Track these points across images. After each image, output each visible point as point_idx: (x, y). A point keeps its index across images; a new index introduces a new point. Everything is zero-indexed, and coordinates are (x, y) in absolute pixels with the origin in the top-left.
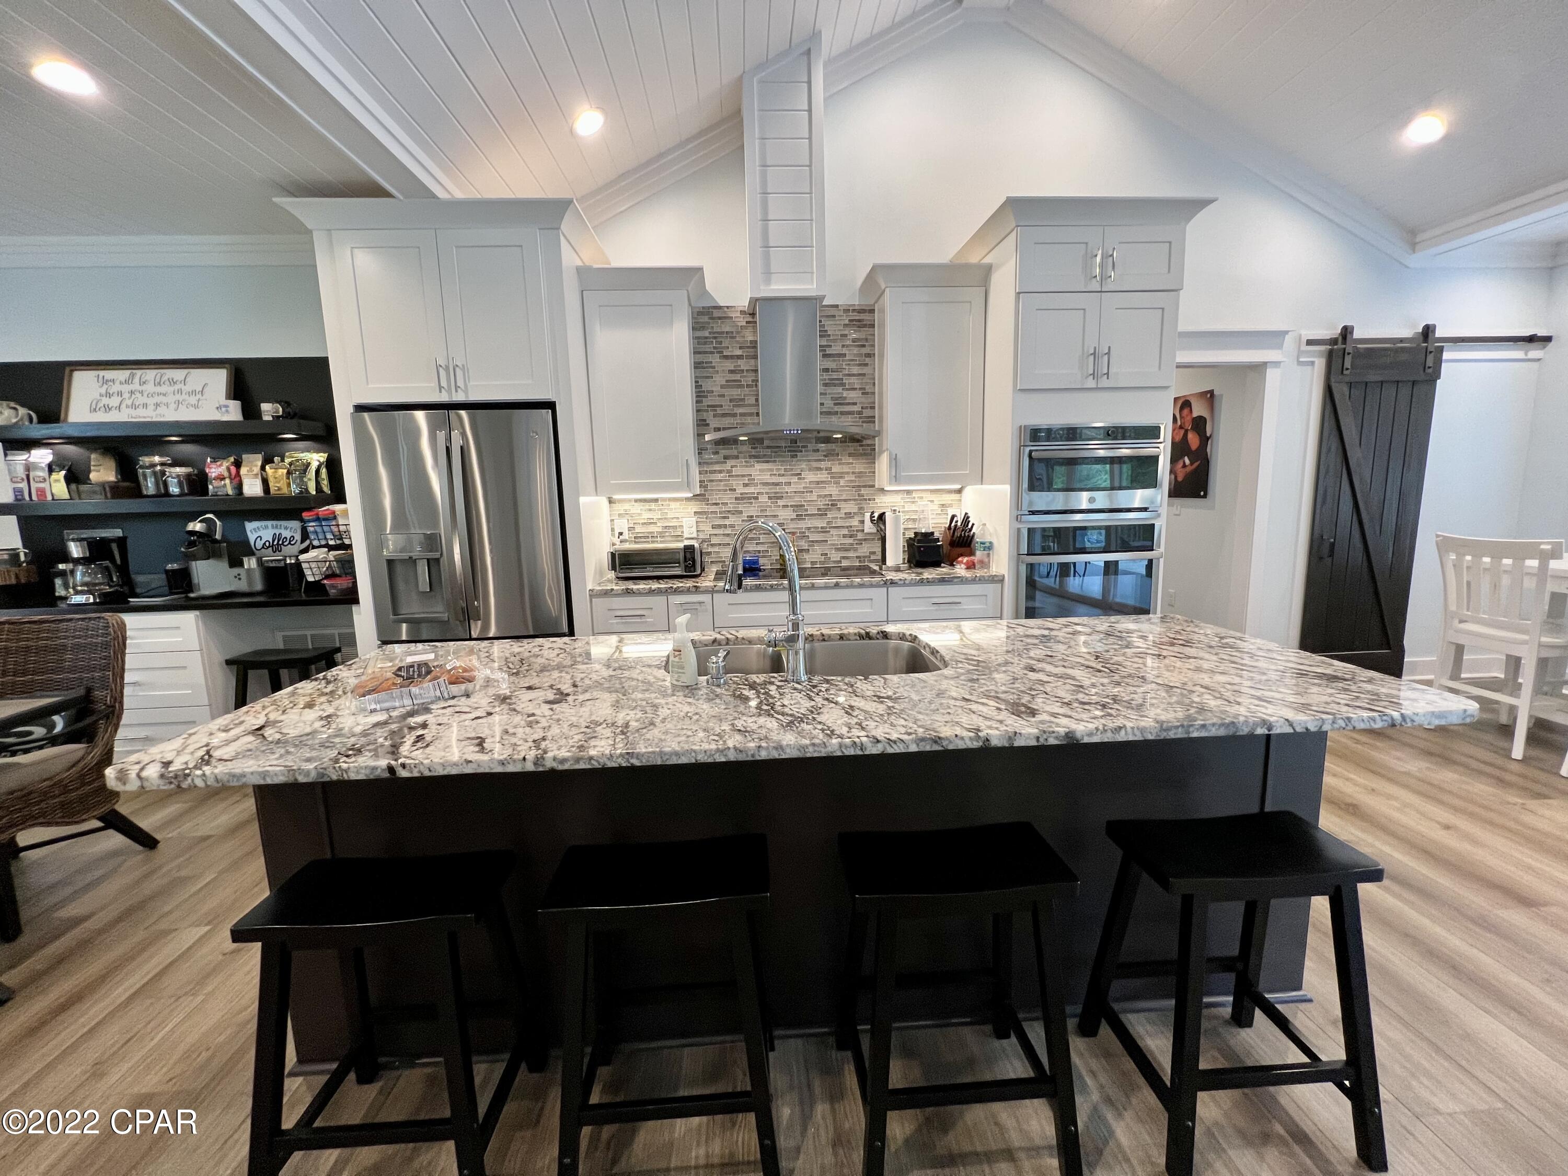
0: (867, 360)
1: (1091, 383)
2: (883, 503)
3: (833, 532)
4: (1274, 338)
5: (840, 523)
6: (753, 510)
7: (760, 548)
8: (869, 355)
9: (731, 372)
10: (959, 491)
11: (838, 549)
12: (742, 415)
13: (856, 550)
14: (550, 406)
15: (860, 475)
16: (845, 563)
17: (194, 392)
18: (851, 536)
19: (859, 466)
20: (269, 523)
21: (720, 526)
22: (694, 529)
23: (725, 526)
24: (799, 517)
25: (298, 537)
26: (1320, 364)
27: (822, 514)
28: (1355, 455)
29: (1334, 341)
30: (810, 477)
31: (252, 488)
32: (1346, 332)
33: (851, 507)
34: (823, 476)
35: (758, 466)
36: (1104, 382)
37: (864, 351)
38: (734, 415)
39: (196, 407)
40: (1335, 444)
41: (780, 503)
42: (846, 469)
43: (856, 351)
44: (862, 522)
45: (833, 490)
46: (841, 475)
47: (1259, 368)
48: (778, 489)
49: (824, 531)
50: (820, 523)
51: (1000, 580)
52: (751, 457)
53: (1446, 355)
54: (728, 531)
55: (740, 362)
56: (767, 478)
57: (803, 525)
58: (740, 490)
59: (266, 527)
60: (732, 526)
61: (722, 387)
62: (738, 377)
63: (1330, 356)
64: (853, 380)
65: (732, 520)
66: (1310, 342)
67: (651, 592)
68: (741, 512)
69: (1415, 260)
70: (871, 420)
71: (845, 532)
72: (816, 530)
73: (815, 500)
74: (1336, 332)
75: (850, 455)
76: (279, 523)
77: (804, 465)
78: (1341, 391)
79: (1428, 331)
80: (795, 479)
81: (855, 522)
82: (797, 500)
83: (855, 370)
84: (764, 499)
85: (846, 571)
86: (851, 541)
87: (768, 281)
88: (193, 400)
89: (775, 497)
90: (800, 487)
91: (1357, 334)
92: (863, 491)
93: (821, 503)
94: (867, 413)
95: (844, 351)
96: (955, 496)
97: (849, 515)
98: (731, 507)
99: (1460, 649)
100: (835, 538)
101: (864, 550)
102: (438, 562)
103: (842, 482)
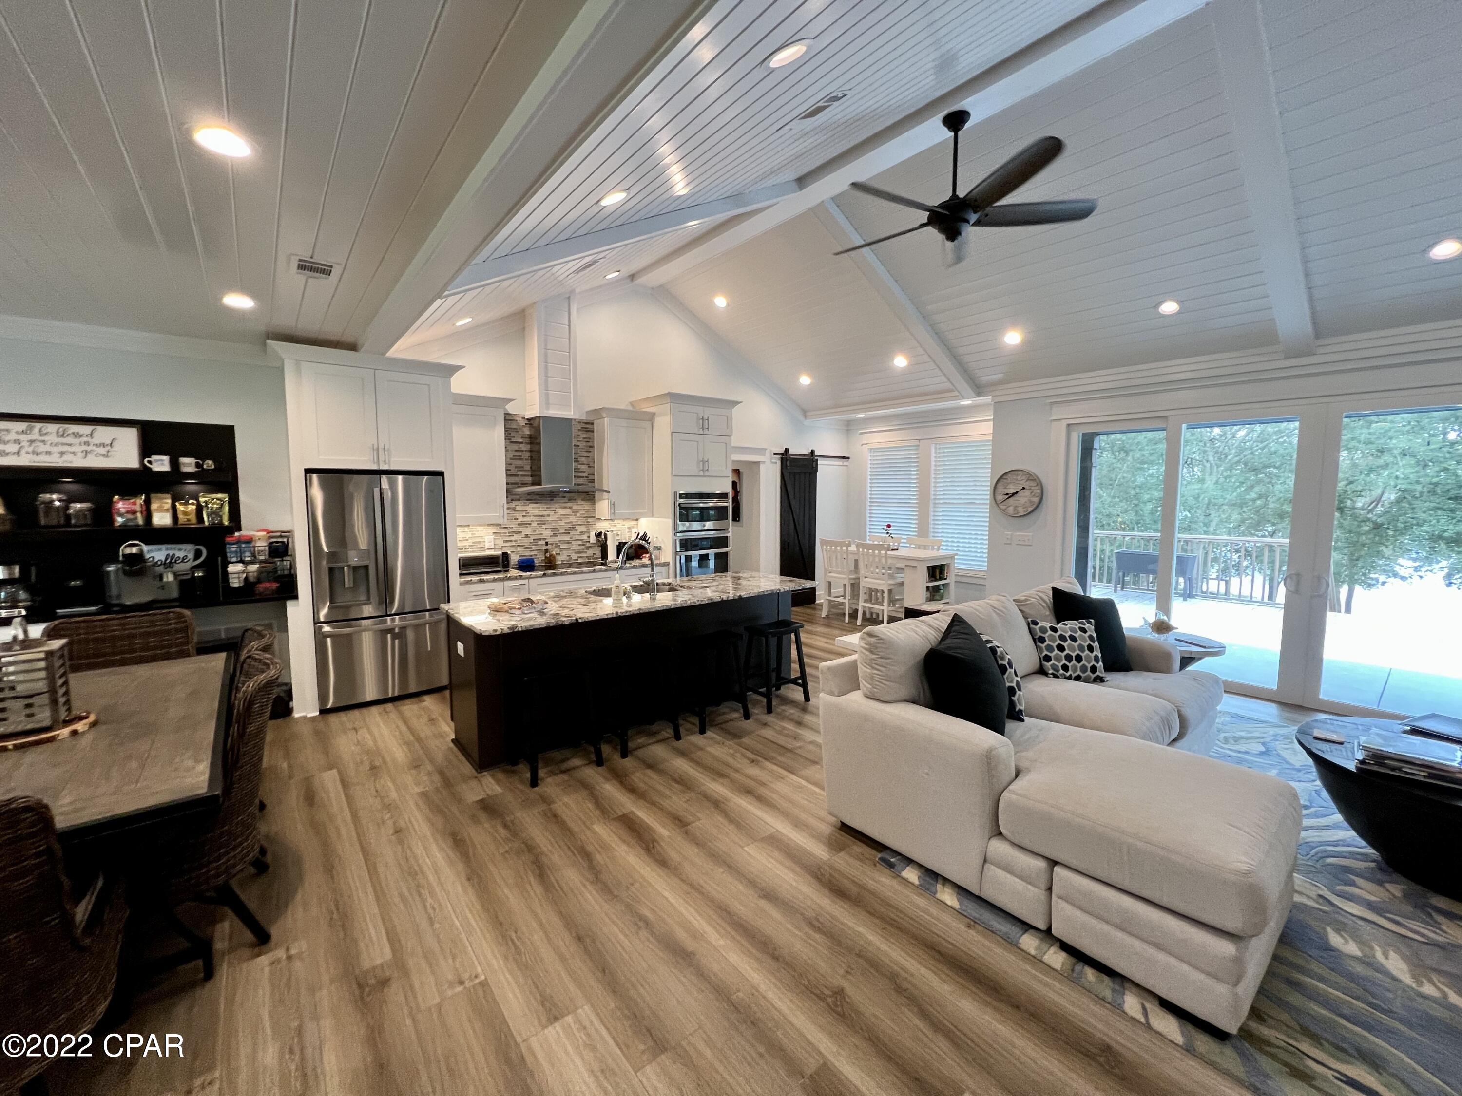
0: (591, 449)
1: (701, 473)
2: (602, 526)
3: (573, 543)
4: (761, 451)
5: (577, 538)
6: (528, 531)
7: (532, 553)
8: (591, 447)
9: (516, 451)
10: (637, 520)
11: (576, 553)
12: (523, 476)
13: (586, 552)
14: (441, 474)
15: (587, 511)
16: (580, 561)
17: (103, 445)
18: (583, 545)
19: (587, 506)
20: (164, 547)
21: (508, 541)
22: (492, 543)
23: (511, 541)
24: (555, 535)
25: (191, 556)
26: (779, 463)
27: (567, 532)
28: (793, 502)
29: (782, 454)
30: (561, 511)
31: (161, 519)
32: (787, 450)
33: (582, 529)
34: (568, 511)
35: (531, 505)
36: (707, 474)
37: (589, 444)
38: (518, 476)
39: (106, 456)
40: (786, 501)
41: (544, 526)
42: (579, 507)
43: (584, 444)
44: (589, 537)
45: (573, 519)
46: (577, 511)
47: (758, 463)
48: (543, 519)
49: (569, 542)
50: (566, 538)
51: (667, 564)
52: (528, 500)
53: (819, 462)
54: (513, 544)
55: (521, 445)
56: (537, 512)
57: (557, 539)
58: (521, 519)
59: (160, 550)
60: (516, 541)
61: (511, 459)
62: (520, 454)
63: (782, 459)
64: (583, 459)
65: (516, 537)
66: (775, 454)
67: (495, 580)
68: (521, 532)
69: (807, 423)
70: (593, 481)
71: (580, 543)
72: (564, 542)
73: (562, 526)
74: (782, 451)
75: (582, 500)
76: (173, 546)
77: (557, 505)
78: (785, 474)
79: (813, 452)
80: (552, 513)
81: (585, 537)
82: (553, 525)
83: (585, 454)
84: (534, 524)
85: (580, 565)
86: (583, 547)
87: (548, 408)
88: (102, 450)
89: (541, 524)
90: (555, 517)
91: (790, 452)
92: (589, 520)
93: (567, 526)
94: (591, 477)
95: (578, 443)
96: (635, 522)
97: (582, 533)
98: (515, 530)
99: (830, 583)
100: (575, 546)
101: (590, 552)
102: (366, 567)
103: (578, 515)
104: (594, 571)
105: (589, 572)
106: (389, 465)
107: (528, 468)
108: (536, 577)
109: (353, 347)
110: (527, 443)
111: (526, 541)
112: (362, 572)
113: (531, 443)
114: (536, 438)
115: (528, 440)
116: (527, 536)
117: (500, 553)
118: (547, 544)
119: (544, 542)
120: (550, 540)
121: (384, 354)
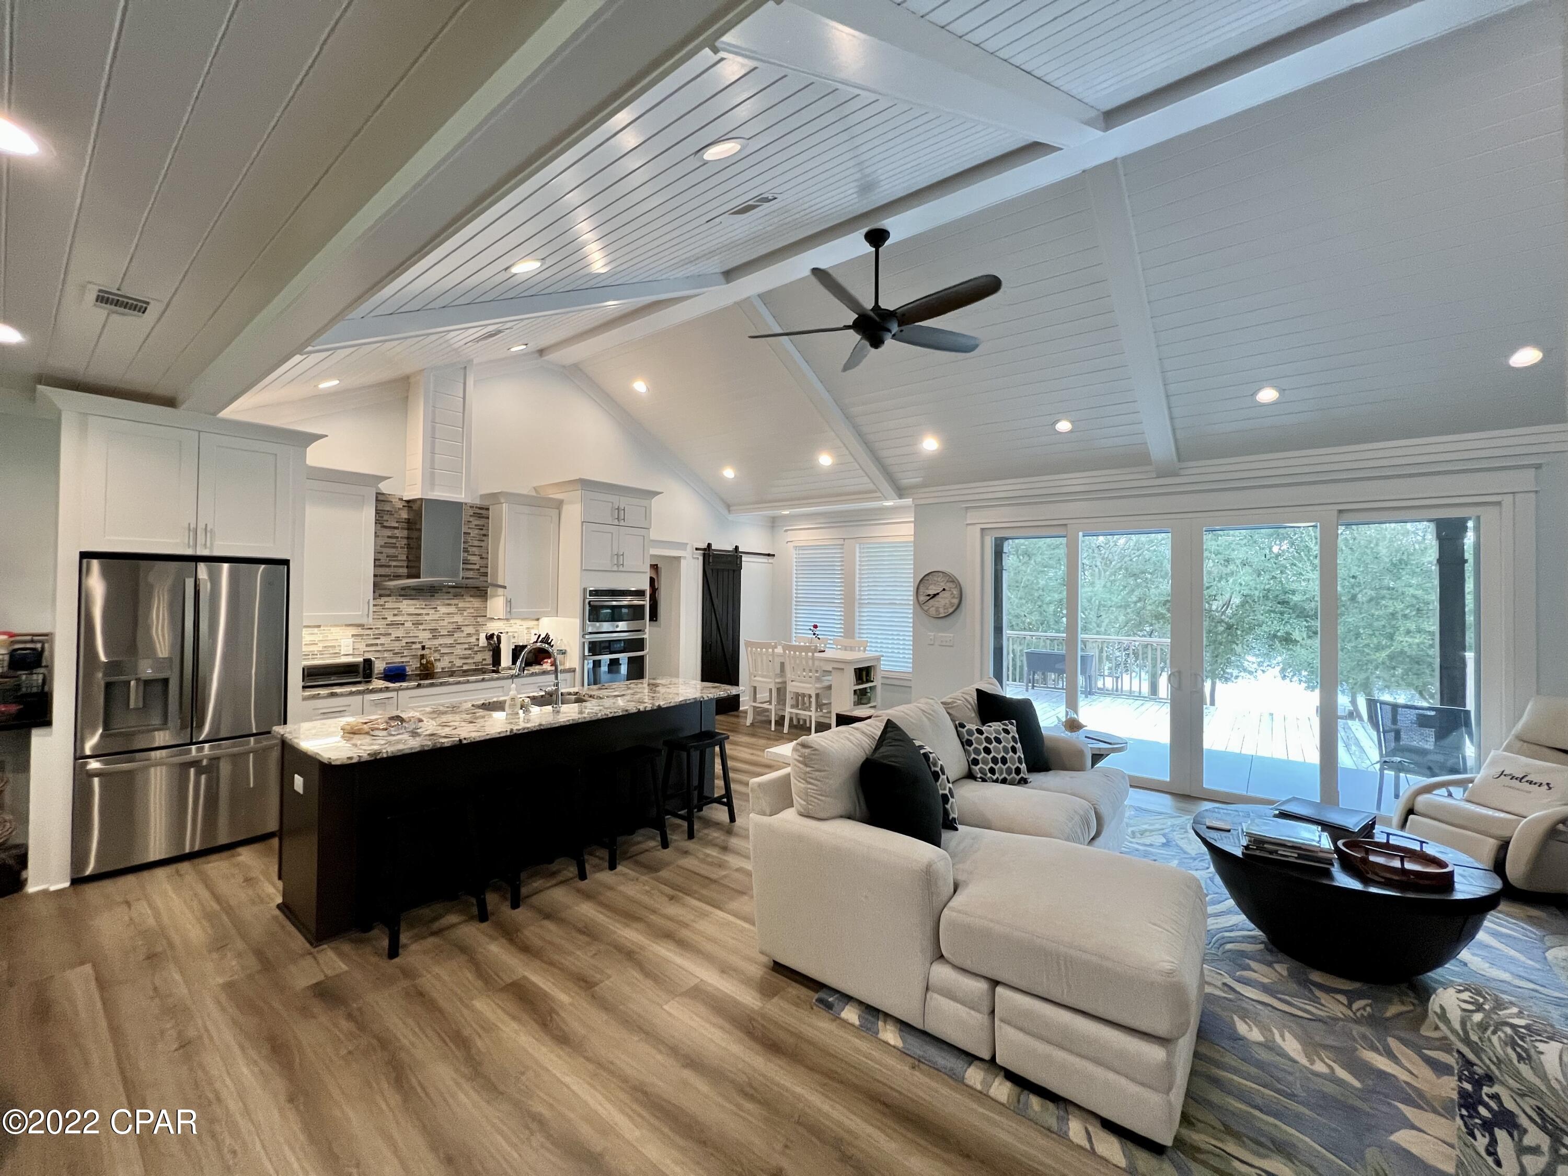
0: (484, 538)
1: (615, 568)
2: (494, 627)
3: (458, 646)
4: (683, 546)
5: (463, 640)
6: (399, 633)
7: (404, 660)
8: (484, 535)
9: (389, 537)
10: (538, 620)
11: (460, 658)
12: (395, 566)
13: (473, 658)
14: (286, 562)
15: (477, 609)
16: (465, 668)
18: (470, 649)
19: (476, 603)
21: (372, 645)
22: (351, 648)
23: (377, 645)
24: (435, 637)
26: (701, 558)
27: (451, 634)
28: (716, 601)
29: (704, 549)
30: (443, 610)
32: (709, 545)
33: (470, 630)
34: (452, 609)
35: (405, 602)
36: (621, 568)
37: (482, 532)
38: (390, 566)
40: (708, 597)
41: (421, 627)
42: (467, 605)
43: (477, 531)
44: (478, 639)
45: (458, 619)
46: (464, 609)
47: (678, 559)
48: (419, 618)
49: (451, 646)
50: (449, 641)
52: (400, 596)
53: (743, 559)
54: (379, 648)
55: (396, 531)
56: (412, 610)
57: (436, 642)
58: (391, 619)
60: (382, 644)
61: (381, 546)
62: (394, 541)
63: (704, 555)
64: (474, 549)
65: (383, 640)
66: (697, 549)
67: (351, 693)
68: (390, 634)
69: (731, 517)
70: (485, 574)
71: (466, 646)
72: (446, 646)
73: (445, 626)
74: (705, 546)
75: (471, 596)
77: (438, 602)
78: (709, 572)
79: (737, 548)
80: (432, 611)
81: (473, 640)
82: (433, 625)
83: (476, 543)
84: (408, 625)
85: (465, 673)
86: (470, 652)
87: (432, 489)
89: (417, 624)
90: (436, 617)
91: (713, 547)
92: (479, 619)
93: (451, 627)
94: (482, 570)
95: (469, 531)
96: (536, 623)
97: (469, 635)
98: (382, 631)
99: (755, 688)
100: (459, 650)
101: (479, 658)
102: (166, 681)
103: (465, 614)
104: (483, 680)
105: (476, 681)
106: (211, 549)
107: (405, 558)
108: (407, 688)
109: (170, 402)
110: (402, 528)
111: (397, 646)
112: (158, 688)
113: (408, 529)
114: (416, 523)
115: (405, 525)
116: (398, 639)
117: (361, 659)
118: (423, 648)
119: (419, 646)
120: (428, 644)
121: (215, 414)
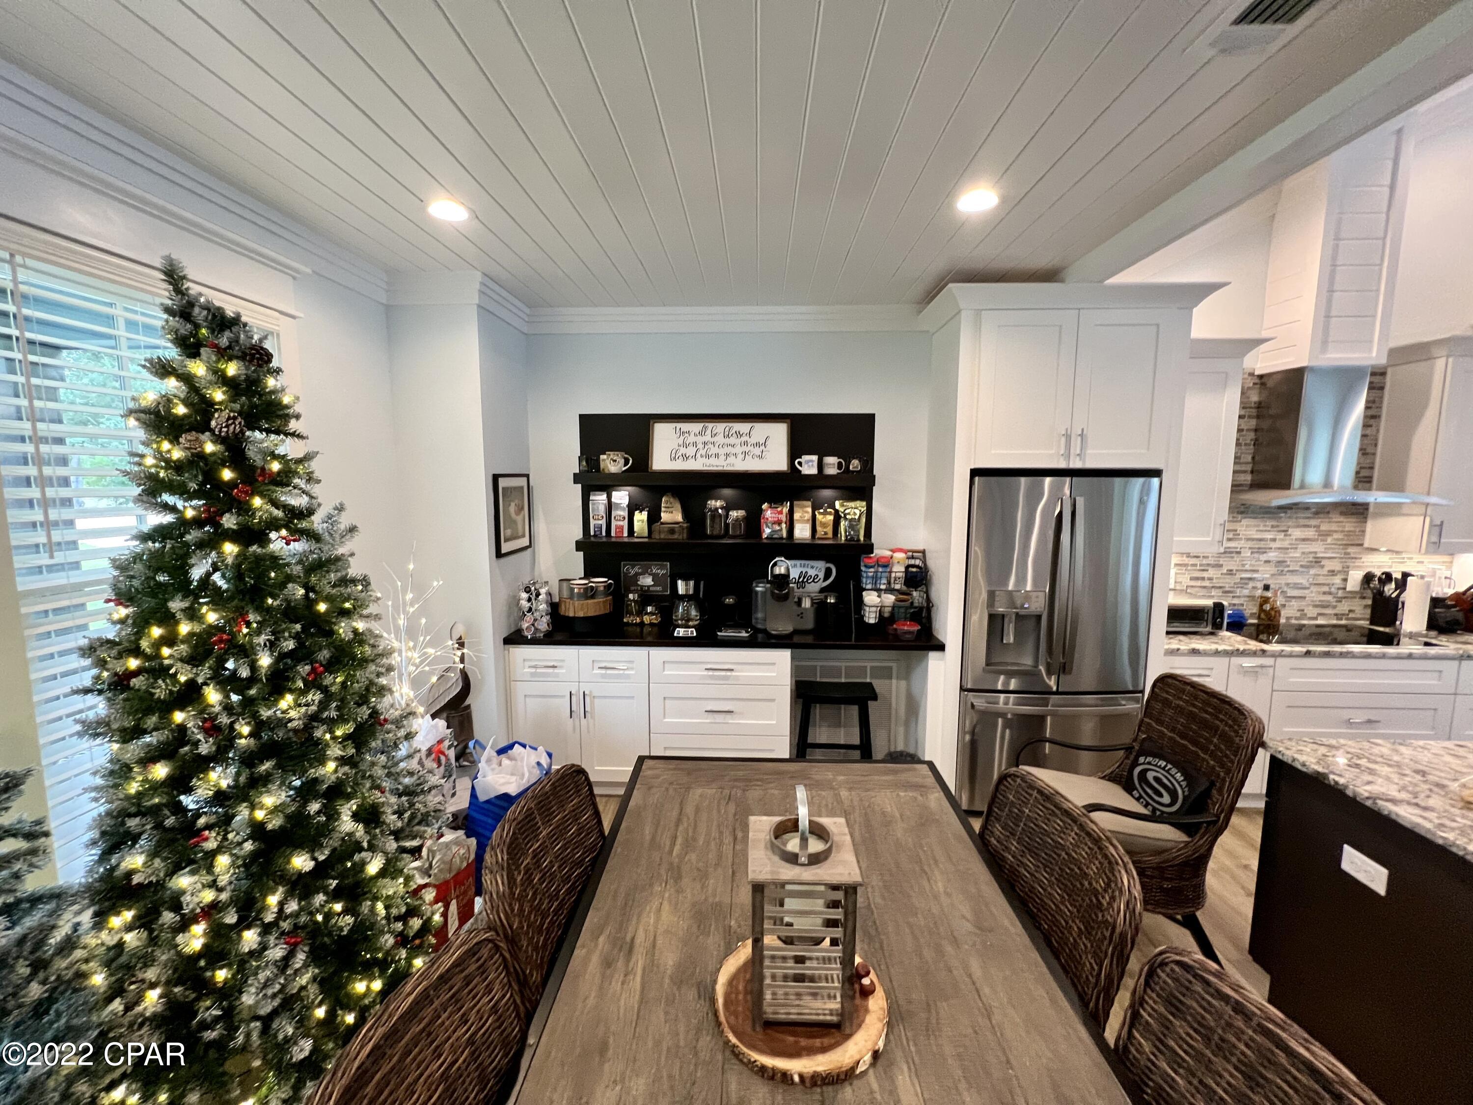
0: (1372, 422)
2: (1370, 563)
3: (1313, 588)
5: (1321, 580)
6: (1234, 564)
7: (1238, 601)
11: (1316, 606)
13: (1335, 607)
14: (1160, 473)
15: (1348, 534)
16: (1321, 621)
17: (757, 444)
18: (1330, 593)
20: (798, 562)
21: (1197, 579)
23: (1203, 579)
24: (1281, 573)
25: (821, 575)
27: (1304, 570)
30: (1297, 533)
31: (802, 532)
33: (1336, 566)
34: (1310, 533)
35: (1245, 522)
39: (760, 457)
41: (1263, 558)
42: (1334, 527)
44: (1345, 580)
45: (1318, 548)
46: (1328, 534)
48: (1262, 544)
49: (1304, 587)
50: (1302, 579)
54: (1207, 583)
56: (1253, 533)
57: (1282, 580)
59: (795, 566)
60: (1210, 579)
65: (1211, 573)
68: (1221, 566)
71: (1326, 589)
72: (1297, 586)
73: (1297, 557)
76: (807, 562)
80: (1281, 536)
81: (1337, 580)
82: (1280, 556)
84: (1247, 553)
86: (1329, 598)
87: (1325, 350)
88: (757, 451)
89: (1258, 553)
90: (1286, 544)
92: (1351, 550)
93: (1305, 560)
97: (1332, 573)
98: (1211, 561)
100: (1313, 594)
101: (1344, 607)
102: (1039, 617)
103: (1329, 540)
107: (1249, 458)
110: (1250, 417)
111: (1228, 582)
112: (1031, 624)
113: (1258, 417)
114: (1268, 408)
115: (1254, 412)
116: (1230, 572)
117: (1209, 603)
118: (1267, 588)
119: (1260, 585)
120: (1271, 582)
